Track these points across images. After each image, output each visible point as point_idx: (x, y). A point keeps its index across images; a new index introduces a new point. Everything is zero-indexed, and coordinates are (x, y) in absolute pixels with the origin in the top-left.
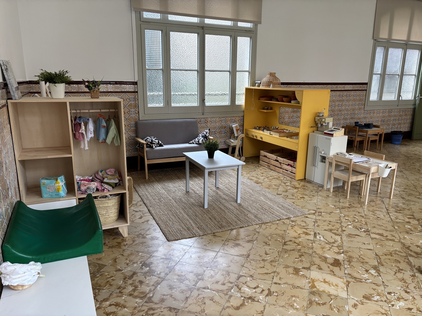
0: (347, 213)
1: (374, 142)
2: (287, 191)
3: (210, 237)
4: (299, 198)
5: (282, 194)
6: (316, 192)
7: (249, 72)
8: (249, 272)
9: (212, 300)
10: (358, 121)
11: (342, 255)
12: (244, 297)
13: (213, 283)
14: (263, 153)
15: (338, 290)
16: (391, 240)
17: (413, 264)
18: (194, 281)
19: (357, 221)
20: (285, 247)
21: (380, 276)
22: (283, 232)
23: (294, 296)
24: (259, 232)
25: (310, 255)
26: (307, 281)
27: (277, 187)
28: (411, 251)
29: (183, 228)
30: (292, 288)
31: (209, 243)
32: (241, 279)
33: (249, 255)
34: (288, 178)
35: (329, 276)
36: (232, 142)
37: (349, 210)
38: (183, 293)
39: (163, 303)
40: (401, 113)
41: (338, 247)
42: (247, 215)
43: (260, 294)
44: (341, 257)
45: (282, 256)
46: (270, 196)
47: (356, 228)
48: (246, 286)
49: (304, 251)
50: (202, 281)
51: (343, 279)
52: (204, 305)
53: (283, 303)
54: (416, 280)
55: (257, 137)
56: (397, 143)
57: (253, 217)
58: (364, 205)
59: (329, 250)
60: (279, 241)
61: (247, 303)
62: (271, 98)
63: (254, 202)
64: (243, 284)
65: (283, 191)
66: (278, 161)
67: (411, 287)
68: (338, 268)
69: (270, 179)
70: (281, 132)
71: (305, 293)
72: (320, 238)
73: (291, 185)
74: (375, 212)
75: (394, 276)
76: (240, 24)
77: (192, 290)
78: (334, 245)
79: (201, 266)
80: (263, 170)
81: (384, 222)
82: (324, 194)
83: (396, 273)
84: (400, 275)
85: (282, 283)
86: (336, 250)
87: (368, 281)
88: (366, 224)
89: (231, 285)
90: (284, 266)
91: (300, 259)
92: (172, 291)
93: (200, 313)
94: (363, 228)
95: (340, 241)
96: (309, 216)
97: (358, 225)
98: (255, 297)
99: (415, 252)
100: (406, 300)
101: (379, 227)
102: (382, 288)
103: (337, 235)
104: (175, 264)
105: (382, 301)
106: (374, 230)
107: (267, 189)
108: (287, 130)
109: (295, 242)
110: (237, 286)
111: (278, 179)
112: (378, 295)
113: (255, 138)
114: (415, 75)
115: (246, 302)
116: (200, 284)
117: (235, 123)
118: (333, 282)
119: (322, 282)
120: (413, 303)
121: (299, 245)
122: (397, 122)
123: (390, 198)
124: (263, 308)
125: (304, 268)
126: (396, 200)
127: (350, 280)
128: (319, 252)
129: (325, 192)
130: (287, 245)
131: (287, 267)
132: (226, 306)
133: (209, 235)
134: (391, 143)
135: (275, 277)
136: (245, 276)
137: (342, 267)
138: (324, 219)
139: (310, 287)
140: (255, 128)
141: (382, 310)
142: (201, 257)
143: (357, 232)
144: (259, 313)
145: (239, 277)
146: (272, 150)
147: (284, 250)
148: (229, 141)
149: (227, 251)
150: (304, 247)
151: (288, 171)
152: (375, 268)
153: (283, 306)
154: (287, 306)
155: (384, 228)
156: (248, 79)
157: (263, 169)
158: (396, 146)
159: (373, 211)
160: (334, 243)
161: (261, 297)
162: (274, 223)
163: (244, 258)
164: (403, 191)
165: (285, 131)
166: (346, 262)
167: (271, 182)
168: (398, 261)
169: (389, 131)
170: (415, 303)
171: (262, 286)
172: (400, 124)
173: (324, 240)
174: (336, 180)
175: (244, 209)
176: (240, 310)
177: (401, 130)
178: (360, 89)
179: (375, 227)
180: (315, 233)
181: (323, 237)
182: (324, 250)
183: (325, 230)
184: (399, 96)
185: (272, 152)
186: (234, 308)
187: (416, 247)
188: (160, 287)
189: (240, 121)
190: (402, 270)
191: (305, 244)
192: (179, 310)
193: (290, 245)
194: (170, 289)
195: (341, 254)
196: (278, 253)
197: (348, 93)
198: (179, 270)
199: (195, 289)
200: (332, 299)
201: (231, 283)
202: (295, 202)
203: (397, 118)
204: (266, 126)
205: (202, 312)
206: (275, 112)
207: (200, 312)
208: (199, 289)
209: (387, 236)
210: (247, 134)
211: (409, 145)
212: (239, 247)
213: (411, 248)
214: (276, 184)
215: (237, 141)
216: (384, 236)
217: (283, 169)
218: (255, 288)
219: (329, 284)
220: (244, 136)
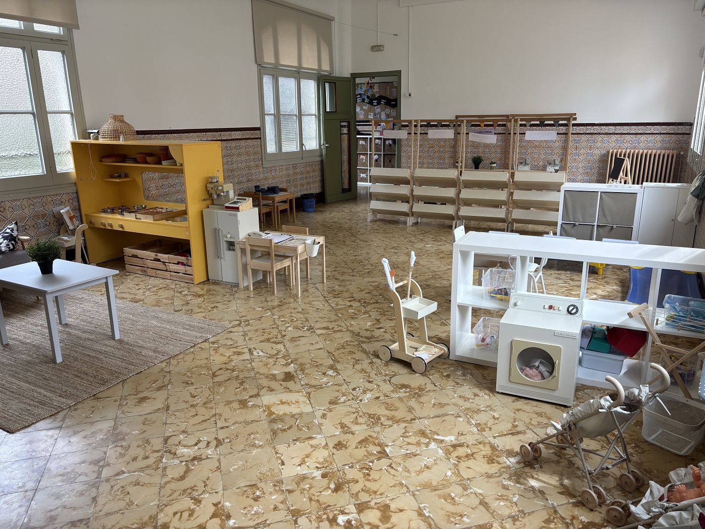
0: (281, 313)
1: (284, 212)
2: (188, 303)
3: (92, 403)
4: (210, 309)
5: (182, 310)
6: (231, 295)
7: (72, 114)
8: (178, 428)
9: (138, 485)
10: (258, 184)
11: (292, 365)
12: (186, 461)
13: (128, 464)
14: (128, 251)
15: (301, 406)
16: (338, 331)
17: (368, 350)
18: (94, 472)
19: (295, 319)
20: (216, 379)
21: (340, 374)
22: (206, 361)
23: (252, 433)
24: (170, 372)
25: (254, 378)
26: (261, 410)
27: (170, 302)
28: (362, 337)
29: (30, 405)
30: (246, 426)
31: (93, 412)
32: (170, 441)
33: (169, 407)
34: (183, 284)
35: (285, 394)
36: (66, 241)
37: (282, 308)
38: (83, 495)
39: (56, 522)
40: (308, 169)
41: (284, 357)
42: (141, 352)
43: (206, 449)
44: (291, 368)
45: (217, 392)
46: (165, 316)
47: (297, 329)
48: (182, 446)
49: (243, 376)
50: (107, 467)
51: (302, 392)
52: (128, 496)
53: (242, 447)
54: (375, 366)
55: (111, 226)
56: (310, 210)
57: (151, 354)
58: (297, 297)
59: (275, 364)
60: (204, 374)
61: (192, 466)
62: (124, 158)
63: (143, 331)
64: (177, 445)
65: (183, 305)
66: (159, 260)
67: (373, 375)
68: (292, 382)
69: (154, 292)
70: (153, 213)
71: (264, 424)
72: (258, 353)
73: (191, 293)
74: (312, 303)
75: (354, 370)
76: (38, 27)
77: (98, 485)
78: (278, 357)
79: (95, 448)
80: (136, 279)
81: (325, 312)
82: (242, 295)
83: (354, 366)
84: (358, 367)
85: (230, 425)
86: (283, 362)
87: (328, 384)
88: (307, 320)
89: (159, 454)
90: (224, 404)
91: (242, 387)
92: (61, 500)
93: (127, 509)
94: (304, 326)
95: (284, 350)
96: (232, 330)
97: (299, 323)
98: (201, 455)
99: (366, 338)
100: (371, 390)
101: (322, 320)
102: (345, 386)
103: (279, 343)
104: (45, 462)
105: (349, 400)
106: (318, 325)
107: (156, 308)
108: (162, 208)
109: (227, 369)
110: (168, 452)
111: (166, 288)
112: (344, 396)
113: (110, 228)
114: (315, 115)
115: (190, 466)
116: (106, 473)
117: (63, 207)
118: (292, 400)
119: (279, 404)
120: (378, 390)
121: (233, 371)
122: (305, 181)
123: (323, 282)
124: (218, 462)
125: (251, 397)
126: (331, 283)
127: (309, 390)
128: (263, 370)
129: (243, 292)
130: (218, 376)
131: (228, 403)
132: (163, 482)
133: (87, 401)
134: (304, 211)
135: (218, 421)
136: (174, 435)
137: (296, 380)
138: (255, 328)
139: (266, 416)
140: (104, 211)
141: (352, 409)
142: (89, 436)
143: (301, 333)
144: (215, 471)
145: (166, 440)
146: (143, 244)
147: (216, 383)
148: (59, 239)
149: (130, 412)
150: (242, 371)
151: (179, 273)
152: (332, 367)
153: (243, 450)
154: (247, 449)
155: (328, 320)
156: (71, 127)
157: (136, 277)
158: (310, 214)
159: (310, 303)
160: (277, 354)
161: (209, 452)
162: (187, 352)
163: (162, 413)
164: (335, 271)
165: (158, 210)
166: (298, 372)
167: (157, 296)
168: (352, 352)
169: (299, 195)
170: (380, 390)
171: (205, 438)
172: (309, 183)
173: (264, 354)
174: (255, 272)
175: (131, 345)
176: (187, 479)
177: (312, 192)
178: (252, 137)
179: (317, 321)
180: (250, 350)
181: (262, 352)
182: (268, 366)
183: (261, 342)
184: (302, 145)
185: (144, 247)
186: (176, 480)
187: (365, 331)
188: (34, 503)
189: (71, 201)
190: (359, 360)
191: (242, 367)
192: (89, 519)
193: (222, 375)
194: (56, 499)
195: (290, 364)
196: (210, 390)
197: (238, 143)
198: (57, 468)
199: (102, 481)
200: (297, 419)
201: (158, 451)
202: (207, 316)
203: (305, 176)
204: (123, 206)
205: (129, 506)
206: (134, 181)
207: (127, 507)
208: (109, 479)
209: (333, 328)
210: (91, 222)
211: (325, 211)
212: (147, 401)
213: (361, 334)
214: (166, 296)
215: (75, 238)
216: (330, 329)
217: (171, 271)
218: (196, 445)
219: (288, 404)
220: (87, 227)
